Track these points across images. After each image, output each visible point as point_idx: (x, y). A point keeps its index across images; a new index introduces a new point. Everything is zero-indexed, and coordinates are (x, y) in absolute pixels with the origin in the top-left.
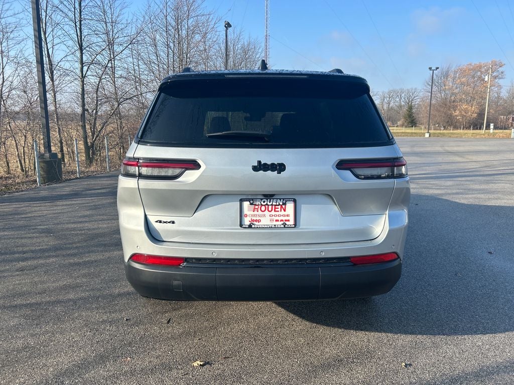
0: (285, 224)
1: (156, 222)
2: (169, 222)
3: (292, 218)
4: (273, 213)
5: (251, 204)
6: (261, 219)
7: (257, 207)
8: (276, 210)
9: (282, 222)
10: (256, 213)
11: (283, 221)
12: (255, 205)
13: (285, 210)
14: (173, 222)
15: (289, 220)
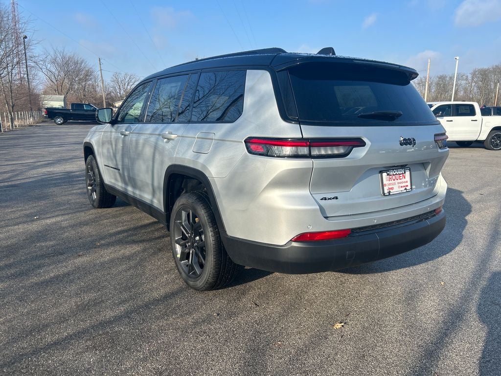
0: (406, 189)
1: (322, 199)
2: (333, 198)
3: (409, 184)
4: (399, 181)
5: (388, 175)
6: (394, 186)
7: (391, 177)
8: (401, 178)
9: (404, 188)
10: (391, 182)
11: (404, 186)
12: (390, 175)
13: (405, 178)
14: (337, 198)
15: (407, 186)
